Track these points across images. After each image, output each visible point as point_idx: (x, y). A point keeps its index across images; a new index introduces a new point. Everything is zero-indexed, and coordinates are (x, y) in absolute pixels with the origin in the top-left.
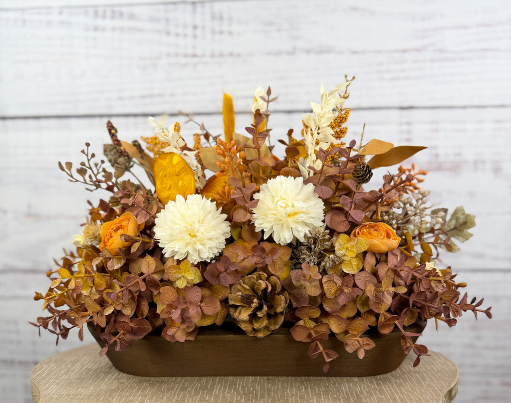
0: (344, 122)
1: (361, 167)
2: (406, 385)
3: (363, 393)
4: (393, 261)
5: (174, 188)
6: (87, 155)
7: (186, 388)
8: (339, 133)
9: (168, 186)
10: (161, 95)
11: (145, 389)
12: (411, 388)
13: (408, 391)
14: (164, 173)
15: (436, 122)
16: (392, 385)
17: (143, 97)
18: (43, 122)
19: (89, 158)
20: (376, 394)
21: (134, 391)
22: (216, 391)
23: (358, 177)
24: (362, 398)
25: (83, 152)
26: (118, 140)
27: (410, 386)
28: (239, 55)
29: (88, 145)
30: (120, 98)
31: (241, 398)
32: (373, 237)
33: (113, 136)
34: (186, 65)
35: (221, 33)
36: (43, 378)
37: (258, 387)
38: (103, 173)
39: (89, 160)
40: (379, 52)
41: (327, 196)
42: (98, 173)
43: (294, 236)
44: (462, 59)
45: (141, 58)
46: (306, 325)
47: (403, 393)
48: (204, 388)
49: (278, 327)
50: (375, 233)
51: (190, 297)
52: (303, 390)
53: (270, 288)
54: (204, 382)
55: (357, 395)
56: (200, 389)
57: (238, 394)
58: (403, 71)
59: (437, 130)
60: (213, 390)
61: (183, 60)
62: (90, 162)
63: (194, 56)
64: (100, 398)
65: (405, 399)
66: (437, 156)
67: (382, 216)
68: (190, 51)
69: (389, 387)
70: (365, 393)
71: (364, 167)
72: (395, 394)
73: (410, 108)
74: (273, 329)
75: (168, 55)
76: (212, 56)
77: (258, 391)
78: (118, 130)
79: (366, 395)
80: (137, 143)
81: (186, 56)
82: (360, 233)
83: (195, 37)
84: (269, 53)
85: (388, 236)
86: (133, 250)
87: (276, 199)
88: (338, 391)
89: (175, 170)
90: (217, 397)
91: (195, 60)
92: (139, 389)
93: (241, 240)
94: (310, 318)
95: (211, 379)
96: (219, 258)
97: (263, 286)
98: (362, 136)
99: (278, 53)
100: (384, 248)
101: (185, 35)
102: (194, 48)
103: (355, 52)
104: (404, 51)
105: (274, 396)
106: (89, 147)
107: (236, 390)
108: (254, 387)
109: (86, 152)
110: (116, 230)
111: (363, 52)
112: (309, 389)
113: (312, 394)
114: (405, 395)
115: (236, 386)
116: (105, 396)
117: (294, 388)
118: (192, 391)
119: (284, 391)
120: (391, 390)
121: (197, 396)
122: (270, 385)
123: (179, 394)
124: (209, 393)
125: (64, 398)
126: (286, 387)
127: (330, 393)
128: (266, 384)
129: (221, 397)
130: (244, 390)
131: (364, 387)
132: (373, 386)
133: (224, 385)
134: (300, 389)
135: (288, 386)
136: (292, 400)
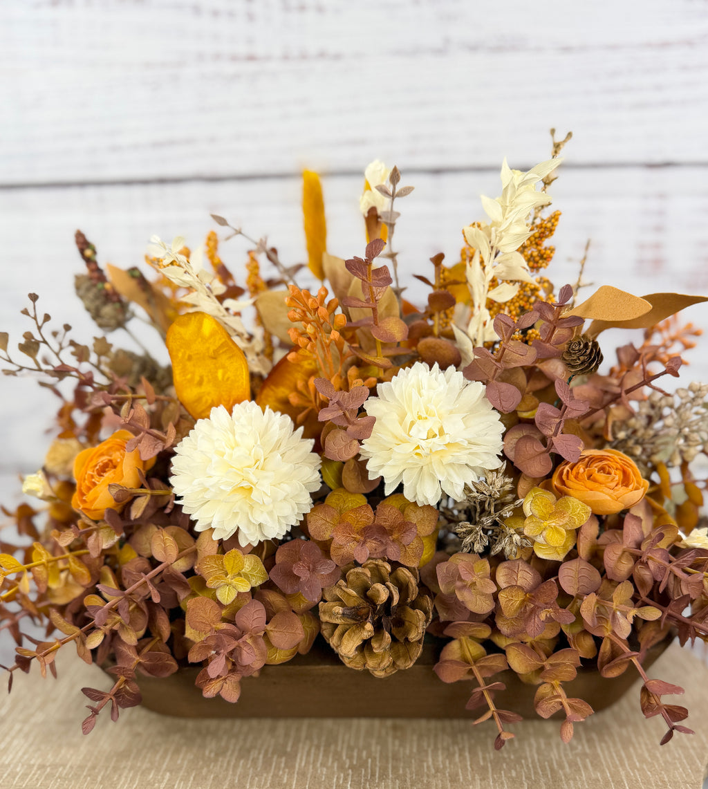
0: (546, 237)
1: (582, 346)
2: (639, 743)
3: (561, 766)
4: (632, 531)
5: (209, 381)
6: (35, 318)
7: (249, 751)
8: (537, 259)
9: (197, 378)
10: (189, 141)
11: (177, 751)
12: (648, 751)
13: (643, 761)
14: (188, 353)
16: (614, 743)
17: (157, 145)
19: (40, 324)
20: (585, 767)
22: (300, 762)
23: (573, 367)
24: (561, 780)
25: (25, 312)
26: (99, 270)
27: (646, 744)
28: (337, 57)
29: (34, 297)
30: (115, 149)
31: (345, 779)
32: (597, 485)
33: (89, 261)
34: (236, 77)
35: (302, 8)
37: (376, 749)
38: (72, 349)
39: (39, 328)
40: (614, 47)
41: (509, 406)
42: (61, 348)
43: (443, 491)
45: (148, 65)
46: (462, 648)
47: (633, 767)
48: (281, 752)
49: (412, 664)
50: (601, 477)
51: (244, 619)
52: (457, 756)
53: (396, 598)
54: (280, 736)
55: (552, 770)
56: (273, 753)
57: (341, 768)
58: (658, 87)
60: (296, 755)
61: (229, 68)
62: (43, 331)
63: (251, 58)
65: (637, 781)
67: (614, 434)
68: (242, 49)
69: (608, 748)
70: (567, 765)
71: (586, 346)
72: (621, 769)
73: (668, 165)
74: (402, 667)
75: (200, 57)
76: (286, 58)
77: (375, 758)
78: (98, 249)
79: (567, 770)
80: (136, 274)
81: (234, 58)
82: (572, 476)
83: (251, 17)
84: (398, 52)
85: (626, 481)
86: (136, 512)
87: (408, 419)
88: (518, 761)
89: (208, 349)
90: (303, 774)
91: (251, 67)
92: (166, 752)
93: (342, 490)
94: (471, 637)
95: (293, 724)
96: (299, 531)
97: (384, 597)
98: (583, 266)
99: (415, 52)
100: (616, 507)
101: (231, 14)
102: (250, 41)
105: (405, 775)
106: (37, 303)
107: (337, 755)
108: (367, 747)
109: (32, 313)
110: (103, 470)
112: (467, 754)
113: (473, 770)
114: (638, 770)
115: (336, 745)
116: (106, 770)
117: (440, 752)
118: (258, 759)
119: (422, 761)
120: (612, 757)
121: (268, 773)
122: (397, 743)
123: (235, 767)
124: (290, 766)
125: (34, 774)
126: (426, 748)
127: (504, 765)
128: (390, 740)
129: (309, 776)
130: (350, 757)
131: (565, 750)
132: (580, 748)
133: (316, 742)
134: (450, 756)
135: (429, 746)
136: (436, 785)
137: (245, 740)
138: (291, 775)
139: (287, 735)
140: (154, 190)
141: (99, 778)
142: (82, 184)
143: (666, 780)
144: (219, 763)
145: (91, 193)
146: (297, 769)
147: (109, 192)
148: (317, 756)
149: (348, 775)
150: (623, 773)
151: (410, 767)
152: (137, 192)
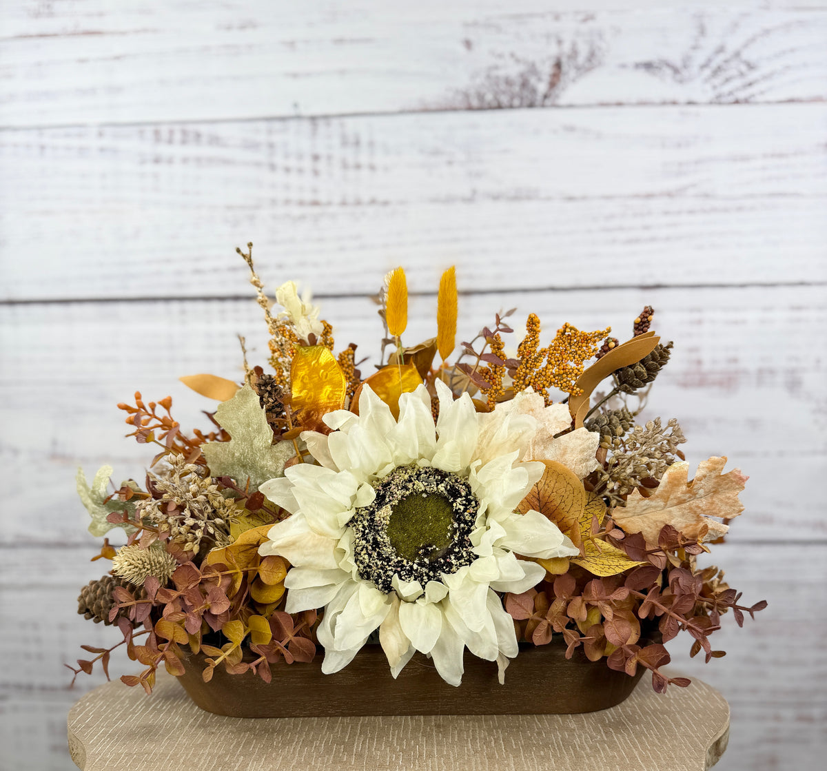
2: (650, 734)
3: (584, 749)
7: (311, 742)
11: (248, 743)
12: (658, 739)
13: (653, 744)
15: (699, 310)
16: (629, 735)
17: (233, 269)
18: (75, 309)
20: (604, 749)
21: (232, 746)
22: (357, 749)
24: (583, 757)
27: (656, 735)
28: (386, 203)
30: (197, 272)
31: (397, 758)
34: (302, 218)
35: (358, 166)
36: (88, 726)
37: (423, 740)
40: (608, 198)
44: (740, 209)
45: (229, 208)
48: (339, 742)
52: (493, 743)
54: (338, 732)
55: (575, 751)
57: (393, 751)
58: (646, 228)
59: (700, 322)
60: (353, 744)
61: (296, 211)
64: (179, 759)
65: (648, 757)
66: (699, 362)
68: (308, 197)
69: (623, 737)
70: (588, 748)
72: (634, 750)
73: (658, 287)
75: (274, 202)
76: (344, 203)
77: (423, 745)
79: (589, 751)
81: (301, 203)
83: (316, 173)
84: (435, 200)
88: (546, 746)
90: (360, 756)
91: (316, 210)
92: (238, 744)
99: (449, 200)
101: (300, 171)
102: (315, 191)
103: (571, 199)
104: (649, 196)
105: (449, 755)
107: (389, 744)
108: (415, 738)
111: (584, 198)
112: (501, 741)
113: (507, 751)
114: (649, 751)
115: (388, 737)
116: (187, 755)
117: (478, 741)
118: (320, 747)
119: (463, 746)
120: (626, 742)
121: (329, 755)
122: (441, 735)
123: (301, 752)
124: (348, 750)
125: (123, 759)
126: (465, 738)
127: (534, 748)
128: (434, 733)
129: (365, 756)
130: (401, 745)
131: (586, 739)
132: (599, 737)
133: (369, 737)
134: (487, 743)
135: (468, 737)
136: (476, 761)
137: (307, 734)
139: (344, 731)
140: (229, 305)
141: (182, 761)
143: (674, 756)
144: (286, 750)
145: (175, 306)
146: (355, 752)
147: (188, 306)
148: (371, 743)
149: (399, 755)
150: (636, 753)
151: (452, 750)
152: (215, 306)
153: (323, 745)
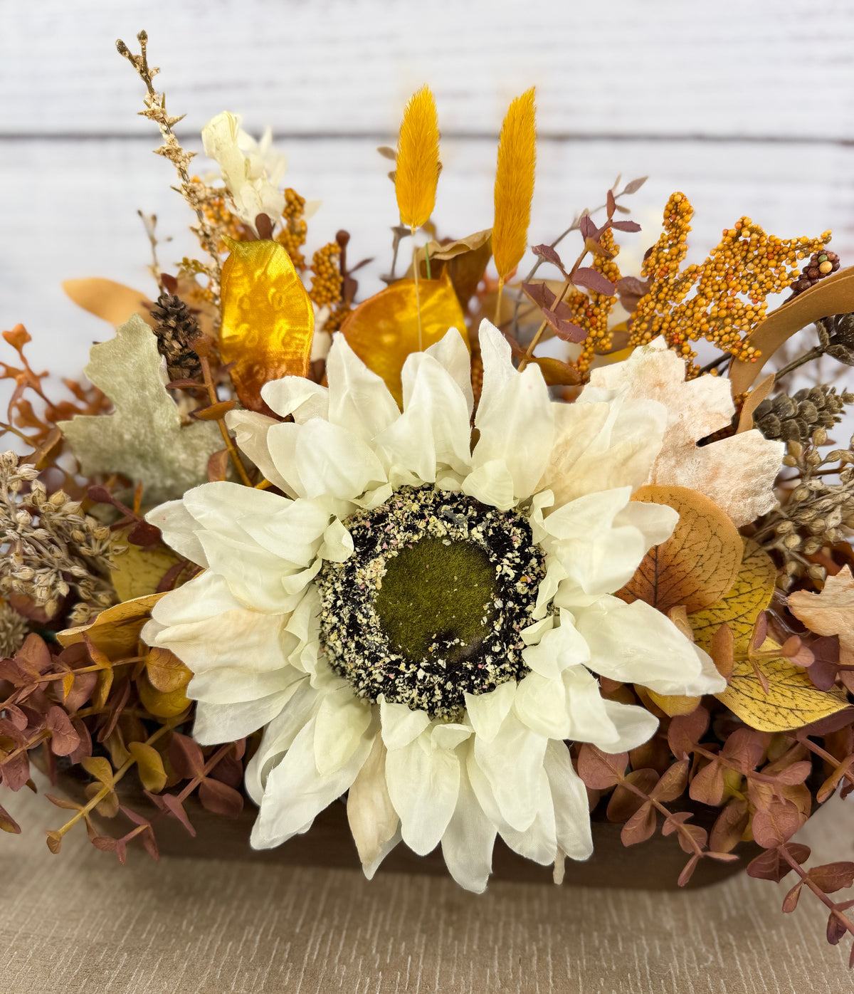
7: (242, 929)
10: (240, 85)
11: (144, 919)
16: (761, 957)
22: (311, 953)
31: (372, 987)
37: (420, 940)
48: (286, 933)
52: (535, 960)
54: (288, 907)
57: (368, 967)
60: (307, 941)
69: (751, 960)
77: (419, 957)
88: (622, 975)
90: (312, 974)
107: (364, 947)
108: (408, 935)
112: (549, 958)
113: (556, 987)
115: (365, 930)
117: (510, 952)
118: (253, 941)
119: (484, 966)
121: (264, 966)
122: (451, 932)
123: (220, 952)
124: (296, 957)
126: (491, 944)
127: (602, 981)
128: (442, 926)
129: (321, 976)
130: (383, 952)
131: (690, 961)
132: (711, 958)
133: (336, 922)
134: (524, 961)
135: (495, 941)
137: (239, 908)
138: (295, 972)
139: (297, 906)
142: (103, 137)
144: (199, 944)
145: (114, 148)
146: (305, 966)
148: (335, 944)
149: (377, 980)
151: (466, 974)
153: (258, 938)
